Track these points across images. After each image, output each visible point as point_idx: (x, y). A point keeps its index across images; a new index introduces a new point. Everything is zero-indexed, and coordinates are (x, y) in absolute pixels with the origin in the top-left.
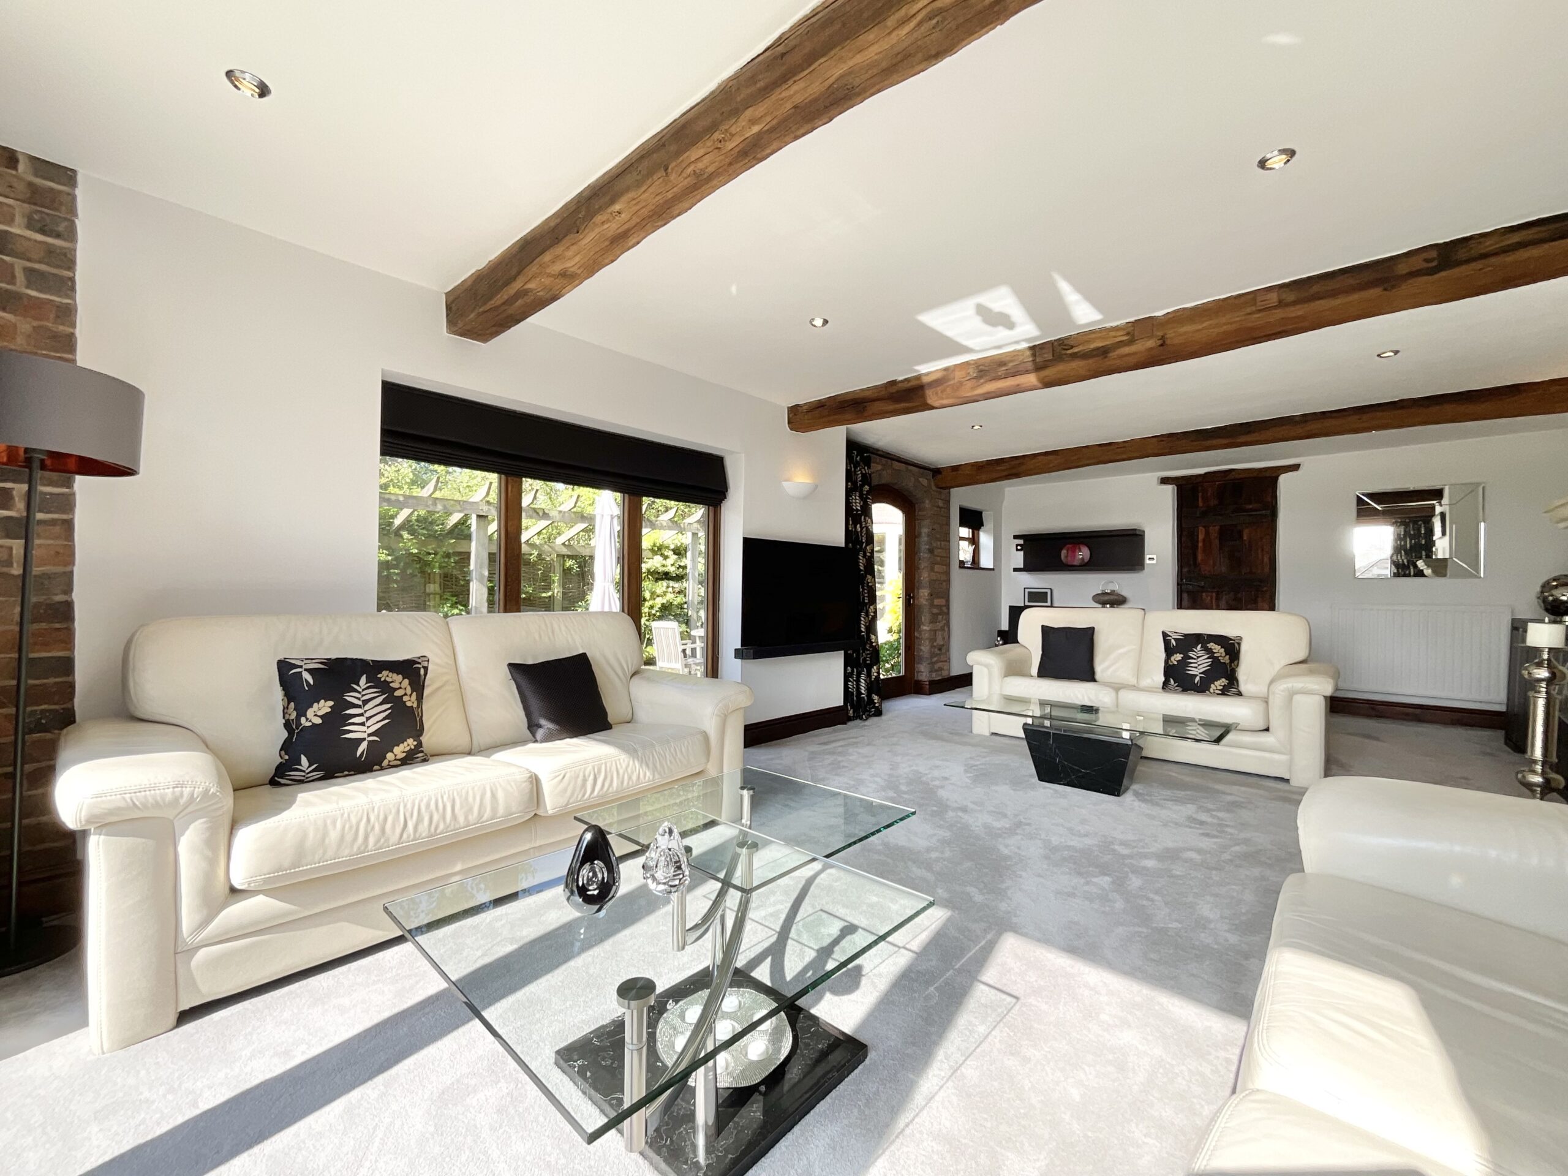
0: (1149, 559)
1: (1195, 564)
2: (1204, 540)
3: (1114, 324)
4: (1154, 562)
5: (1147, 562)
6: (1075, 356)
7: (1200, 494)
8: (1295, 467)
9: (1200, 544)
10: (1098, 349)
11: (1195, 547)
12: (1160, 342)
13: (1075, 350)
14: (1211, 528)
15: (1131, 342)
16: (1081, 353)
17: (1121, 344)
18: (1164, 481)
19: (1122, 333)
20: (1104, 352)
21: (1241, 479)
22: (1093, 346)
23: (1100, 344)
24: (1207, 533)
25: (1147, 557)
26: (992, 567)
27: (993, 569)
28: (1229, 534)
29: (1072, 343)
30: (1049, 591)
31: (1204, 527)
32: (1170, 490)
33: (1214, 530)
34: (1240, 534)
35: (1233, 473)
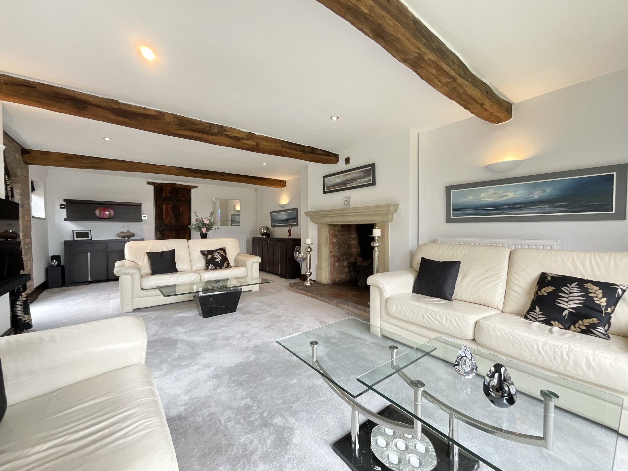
0: (144, 217)
1: (162, 220)
2: (165, 210)
3: (242, 130)
4: (146, 218)
5: (143, 218)
6: (227, 136)
7: (163, 191)
8: (196, 187)
9: (164, 212)
10: (236, 137)
11: (162, 213)
12: (256, 144)
13: (228, 133)
14: (168, 205)
15: (247, 140)
16: (230, 136)
17: (244, 139)
18: (149, 183)
19: (244, 134)
20: (238, 139)
21: (179, 188)
22: (234, 135)
23: (237, 135)
24: (166, 207)
25: (143, 216)
26: (44, 217)
27: (44, 219)
28: (175, 209)
29: (226, 130)
30: (89, 232)
31: (165, 205)
32: (152, 188)
33: (169, 206)
34: (179, 209)
35: (176, 185)
